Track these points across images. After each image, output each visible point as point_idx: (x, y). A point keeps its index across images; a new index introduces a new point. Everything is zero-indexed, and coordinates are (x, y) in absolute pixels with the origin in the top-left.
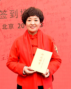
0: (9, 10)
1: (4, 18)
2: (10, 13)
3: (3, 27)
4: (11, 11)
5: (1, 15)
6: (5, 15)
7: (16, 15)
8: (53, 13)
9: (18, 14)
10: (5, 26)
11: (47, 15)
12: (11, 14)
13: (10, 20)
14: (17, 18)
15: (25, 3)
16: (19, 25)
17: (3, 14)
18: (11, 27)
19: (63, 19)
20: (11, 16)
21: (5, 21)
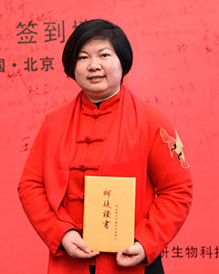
0: (41, 22)
1: (30, 42)
2: (46, 30)
3: (26, 66)
4: (47, 25)
6: (32, 34)
7: (61, 35)
8: (157, 32)
10: (32, 63)
12: (48, 33)
13: (46, 48)
15: (84, 4)
17: (27, 31)
18: (47, 65)
19: (182, 47)
20: (48, 38)
21: (32, 50)
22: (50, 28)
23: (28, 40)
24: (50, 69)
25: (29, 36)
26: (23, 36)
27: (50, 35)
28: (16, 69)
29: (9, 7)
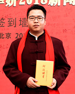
0: (7, 18)
1: (2, 26)
2: (8, 22)
4: (9, 20)
6: (3, 23)
8: (55, 24)
9: (16, 23)
10: (2, 35)
11: (48, 25)
12: (9, 23)
13: (8, 29)
14: (15, 27)
15: (25, 11)
16: (17, 35)
17: (1, 22)
18: (8, 36)
19: (65, 31)
21: (2, 30)
22: (10, 21)
24: (9, 38)
27: (10, 24)
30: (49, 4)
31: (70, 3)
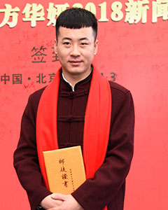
2: (53, 53)
3: (38, 79)
5: (35, 56)
6: (43, 56)
8: (137, 55)
10: (43, 78)
11: (125, 58)
12: (54, 55)
13: (53, 66)
17: (39, 53)
19: (155, 67)
20: (55, 59)
21: (42, 68)
23: (40, 60)
25: (41, 57)
26: (36, 57)
27: (56, 57)
28: (30, 82)
29: (26, 35)
30: (126, 21)
31: (164, 18)
